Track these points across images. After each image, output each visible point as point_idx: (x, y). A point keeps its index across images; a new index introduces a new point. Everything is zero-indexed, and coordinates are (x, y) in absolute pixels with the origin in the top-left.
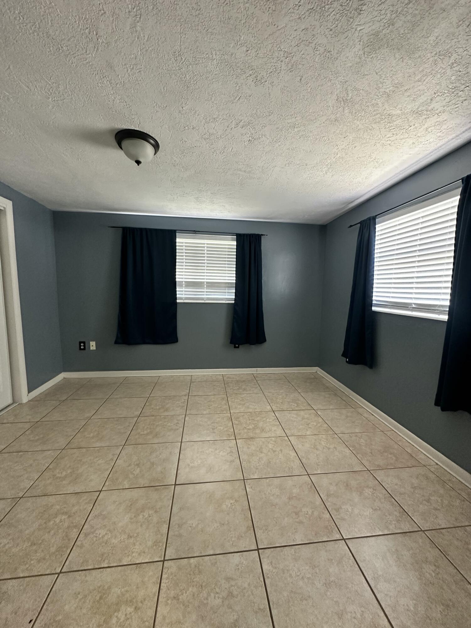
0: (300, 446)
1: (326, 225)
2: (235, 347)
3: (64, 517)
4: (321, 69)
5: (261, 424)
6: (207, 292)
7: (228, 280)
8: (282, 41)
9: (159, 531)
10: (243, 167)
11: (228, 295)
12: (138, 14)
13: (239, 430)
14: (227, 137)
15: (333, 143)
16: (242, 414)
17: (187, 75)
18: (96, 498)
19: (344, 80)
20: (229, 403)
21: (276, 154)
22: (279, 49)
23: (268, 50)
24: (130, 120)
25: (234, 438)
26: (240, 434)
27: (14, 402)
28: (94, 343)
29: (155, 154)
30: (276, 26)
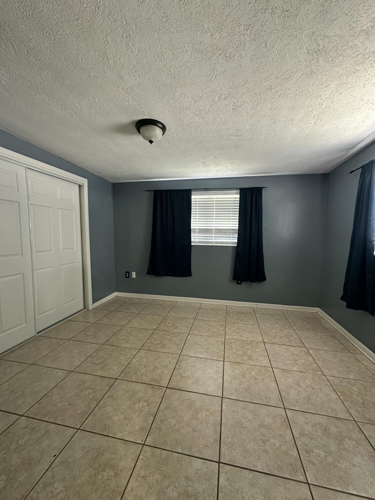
0: (283, 380)
1: (329, 173)
2: (238, 283)
3: (91, 391)
4: (283, 29)
5: (249, 352)
6: (215, 237)
7: (233, 227)
8: (240, 16)
9: (146, 420)
10: (234, 132)
11: (232, 239)
12: (127, 35)
13: (229, 354)
14: (214, 110)
15: (315, 95)
16: (235, 341)
17: (172, 69)
18: (112, 383)
19: (310, 32)
20: (226, 330)
21: (260, 116)
22: (238, 25)
23: (230, 28)
24: (142, 112)
25: (223, 360)
26: (229, 357)
27: (85, 308)
28: (135, 273)
29: (163, 134)
30: (231, 6)
